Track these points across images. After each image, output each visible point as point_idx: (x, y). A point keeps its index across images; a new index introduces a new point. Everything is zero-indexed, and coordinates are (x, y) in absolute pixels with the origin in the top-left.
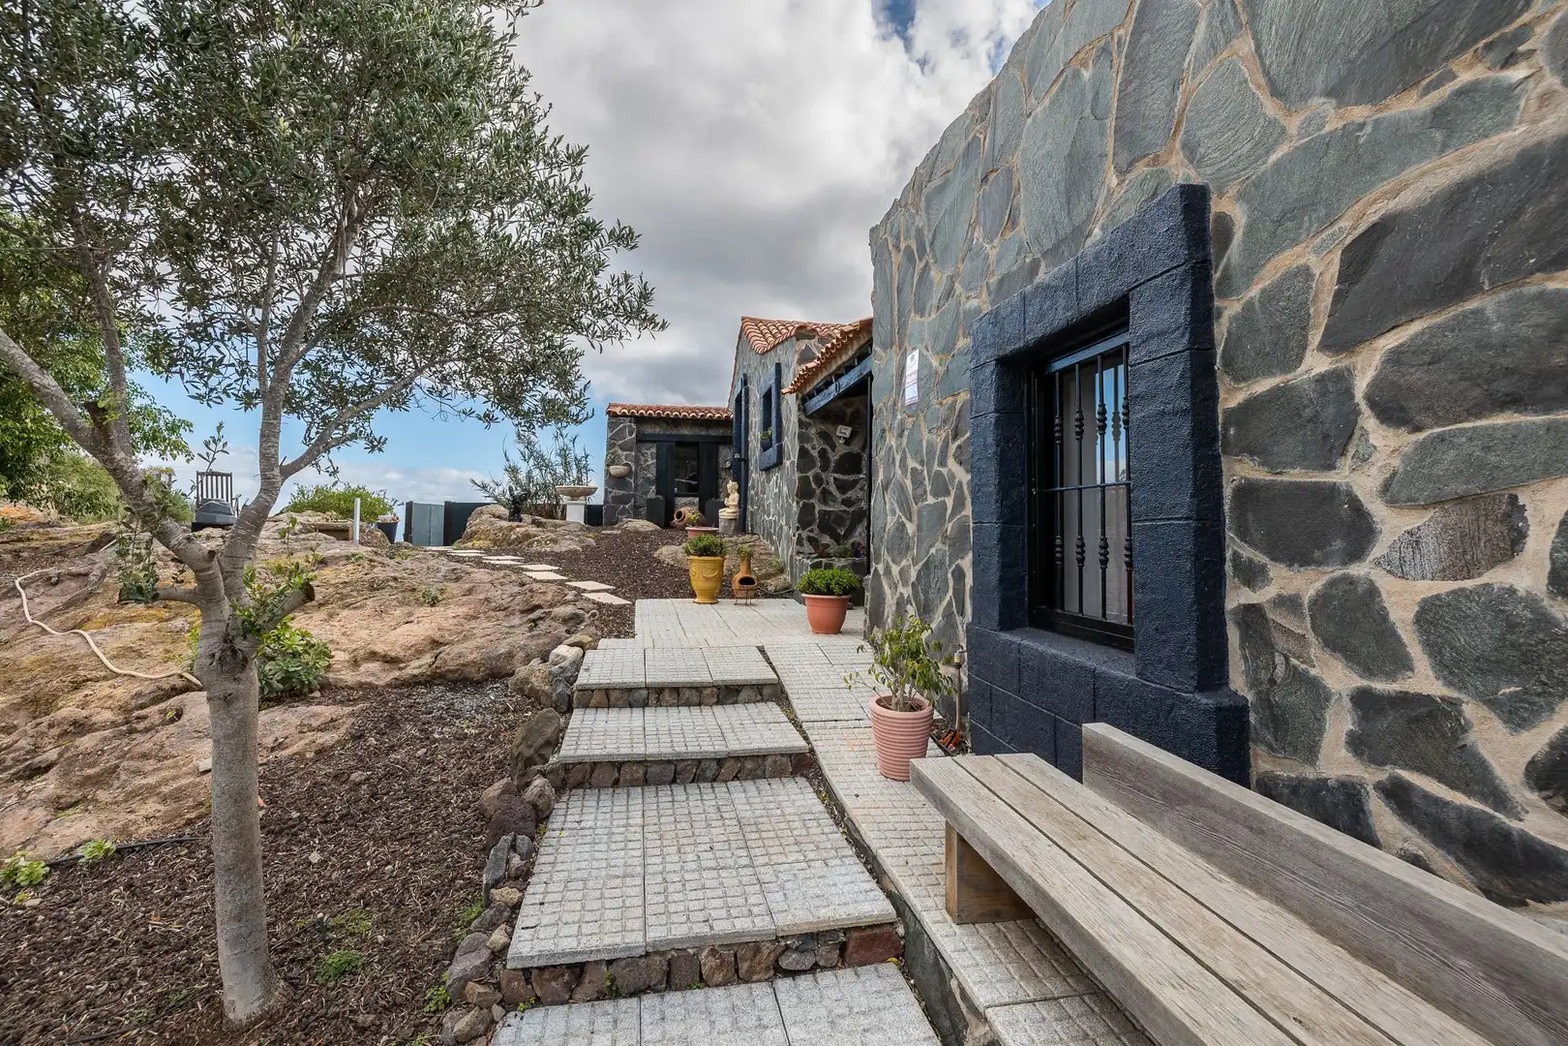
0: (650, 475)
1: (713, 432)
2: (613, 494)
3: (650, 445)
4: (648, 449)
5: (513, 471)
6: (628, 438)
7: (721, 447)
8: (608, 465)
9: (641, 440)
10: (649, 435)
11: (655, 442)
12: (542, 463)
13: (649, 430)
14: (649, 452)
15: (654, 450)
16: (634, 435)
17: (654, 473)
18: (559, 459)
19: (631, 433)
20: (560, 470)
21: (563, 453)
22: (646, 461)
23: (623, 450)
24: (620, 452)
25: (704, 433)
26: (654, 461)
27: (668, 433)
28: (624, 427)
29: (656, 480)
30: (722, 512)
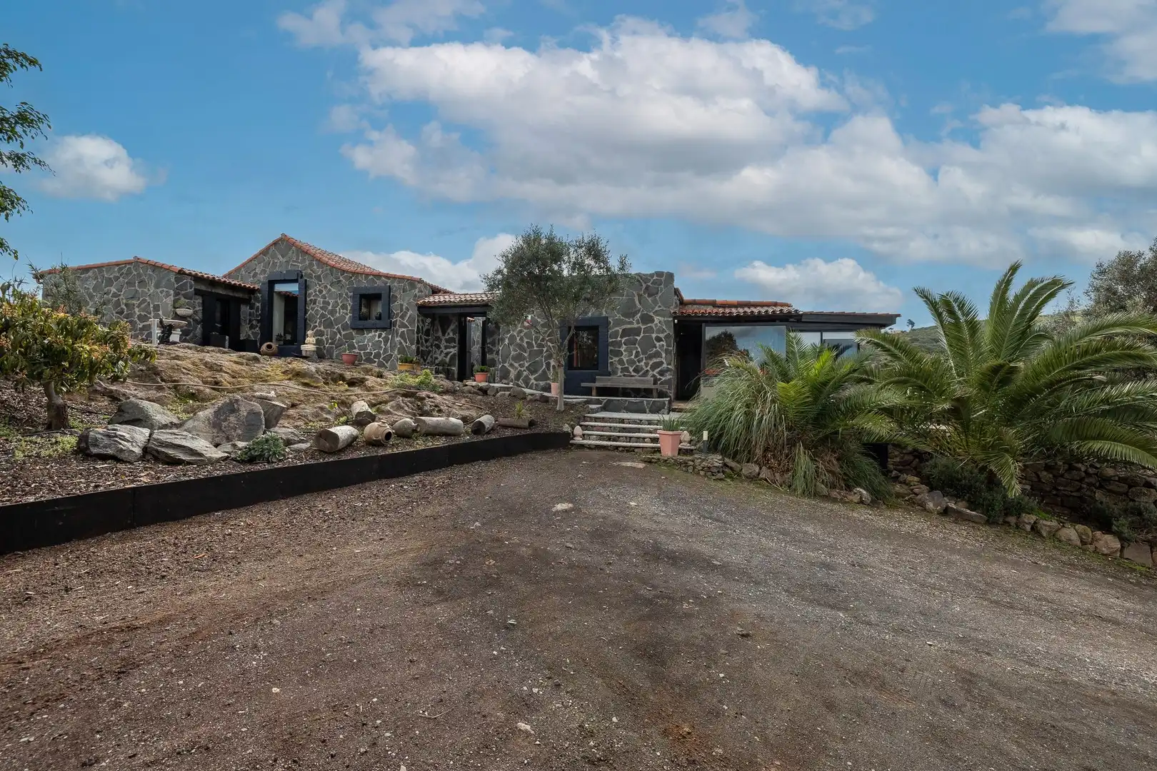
1: (237, 295)
3: (199, 297)
4: (198, 299)
6: (189, 290)
7: (241, 306)
8: (175, 308)
9: (196, 293)
10: (199, 290)
11: (202, 295)
13: (199, 287)
14: (198, 302)
15: (201, 301)
16: (193, 289)
17: (201, 316)
19: (190, 288)
24: (182, 299)
25: (231, 294)
26: (201, 308)
27: (210, 290)
28: (187, 282)
29: (202, 321)
30: (303, 347)
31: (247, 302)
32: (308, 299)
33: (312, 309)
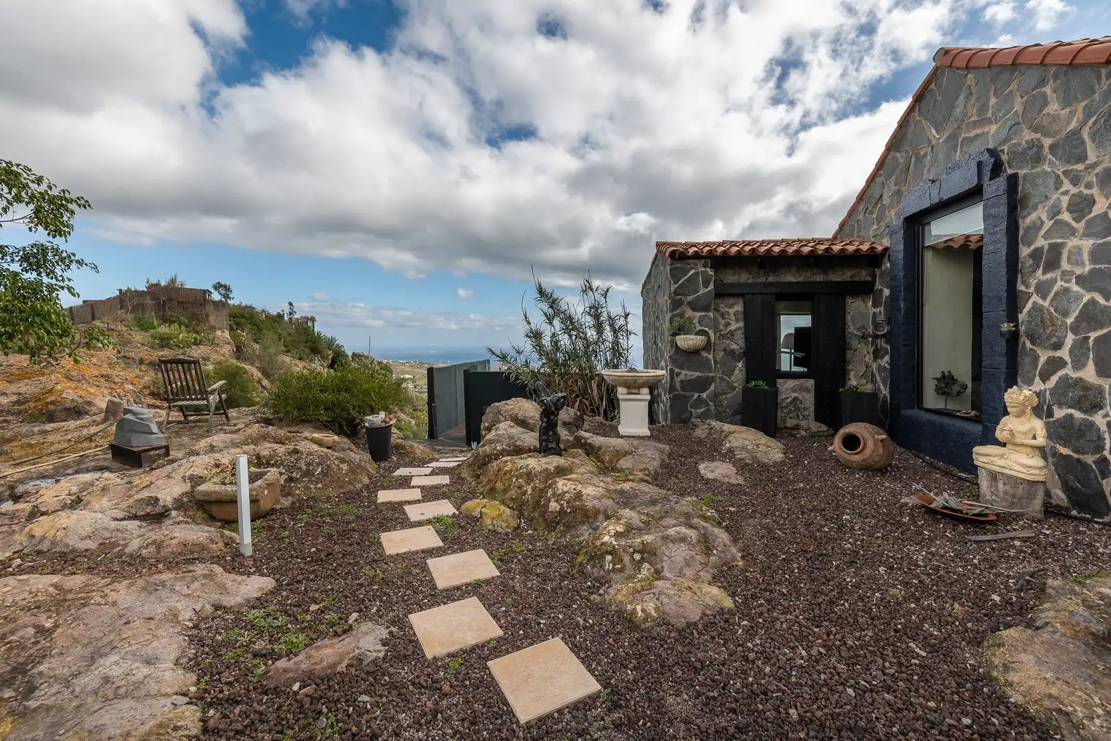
0: (734, 346)
1: (836, 277)
2: (682, 377)
3: (732, 301)
4: (731, 306)
5: (536, 336)
6: (702, 291)
7: (849, 300)
8: (674, 334)
9: (722, 293)
10: (732, 285)
11: (742, 295)
12: (570, 324)
13: (731, 278)
14: (732, 311)
15: (739, 307)
16: (711, 287)
17: (742, 342)
18: (588, 318)
19: (706, 284)
20: (591, 334)
21: (595, 311)
22: (728, 324)
23: (694, 309)
24: (689, 313)
25: (819, 278)
26: (741, 324)
27: (762, 280)
28: (696, 274)
29: (745, 354)
30: (985, 456)
31: (865, 289)
32: (1024, 252)
33: (1043, 289)
